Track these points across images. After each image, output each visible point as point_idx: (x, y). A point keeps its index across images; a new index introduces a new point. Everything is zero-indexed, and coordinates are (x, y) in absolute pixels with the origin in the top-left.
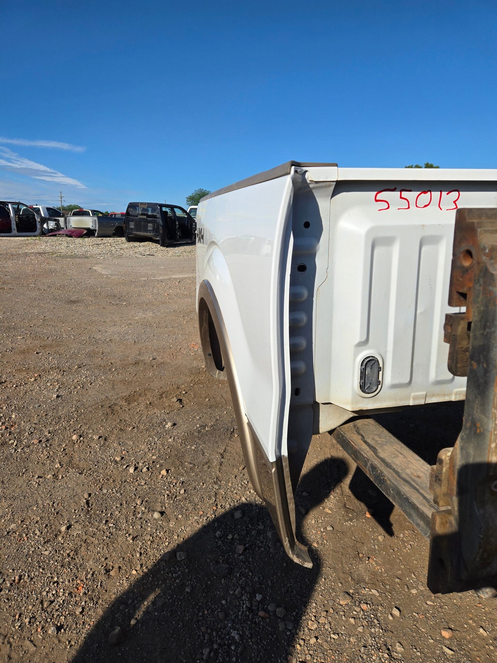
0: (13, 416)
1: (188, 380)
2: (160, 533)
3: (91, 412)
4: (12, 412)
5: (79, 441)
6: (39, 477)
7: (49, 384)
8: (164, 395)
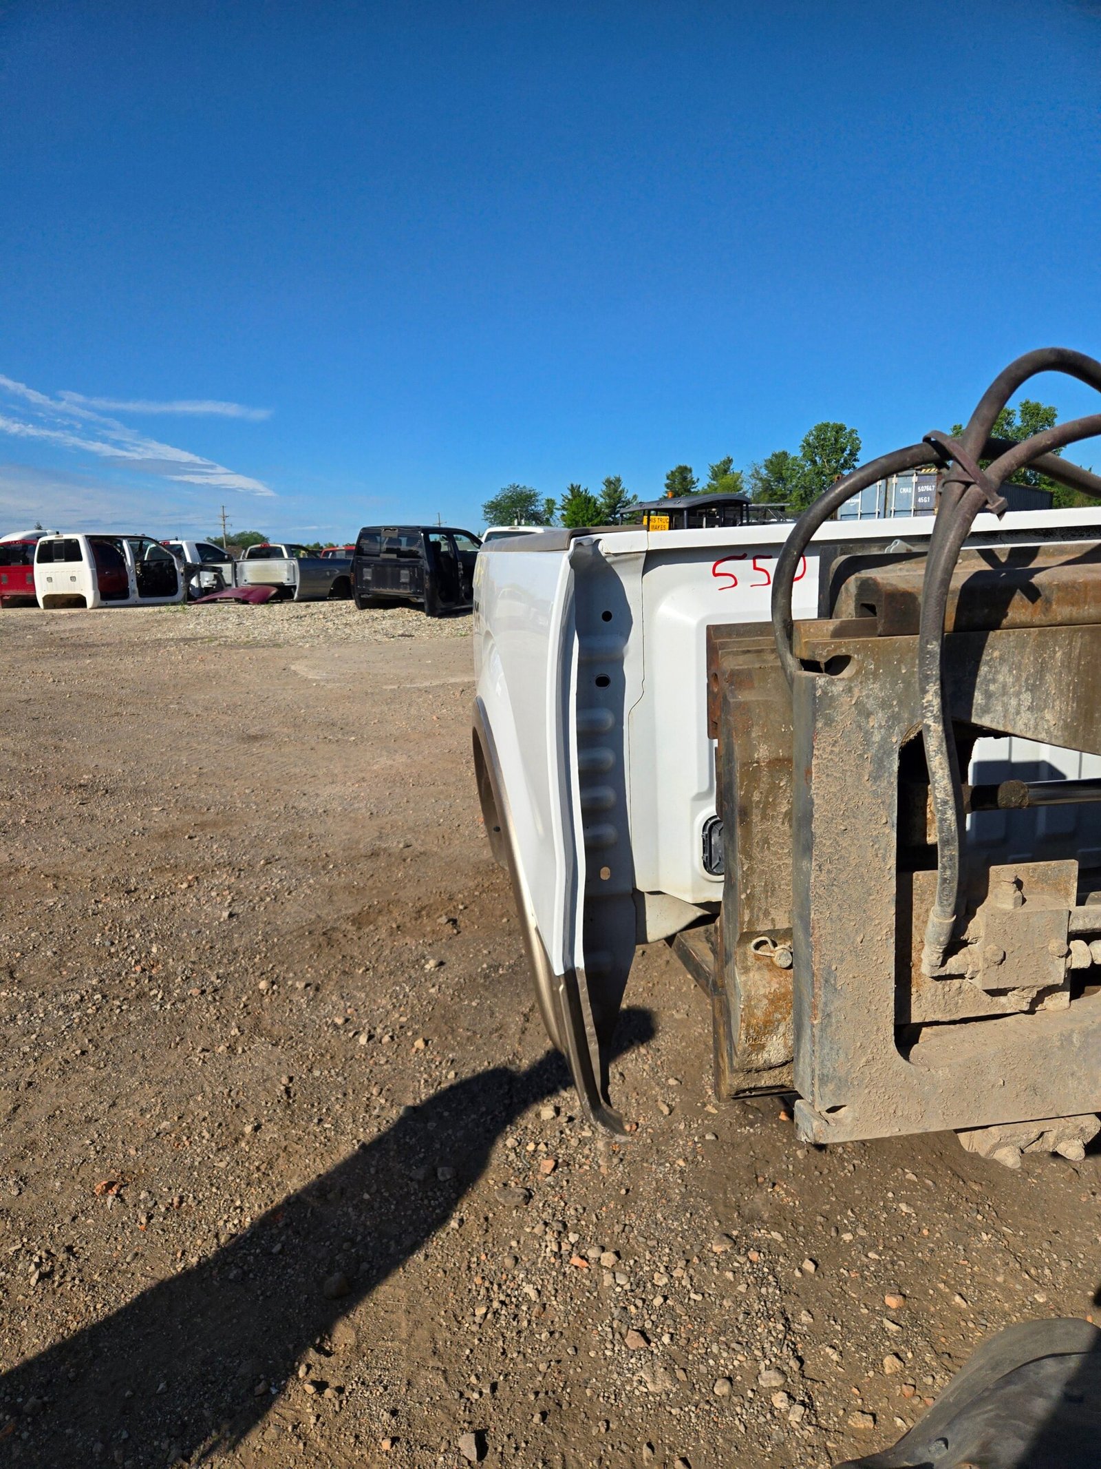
0: (154, 950)
1: (471, 884)
2: (411, 1139)
3: (290, 942)
4: (151, 942)
5: (270, 992)
6: (203, 1050)
7: (214, 894)
8: (424, 913)
